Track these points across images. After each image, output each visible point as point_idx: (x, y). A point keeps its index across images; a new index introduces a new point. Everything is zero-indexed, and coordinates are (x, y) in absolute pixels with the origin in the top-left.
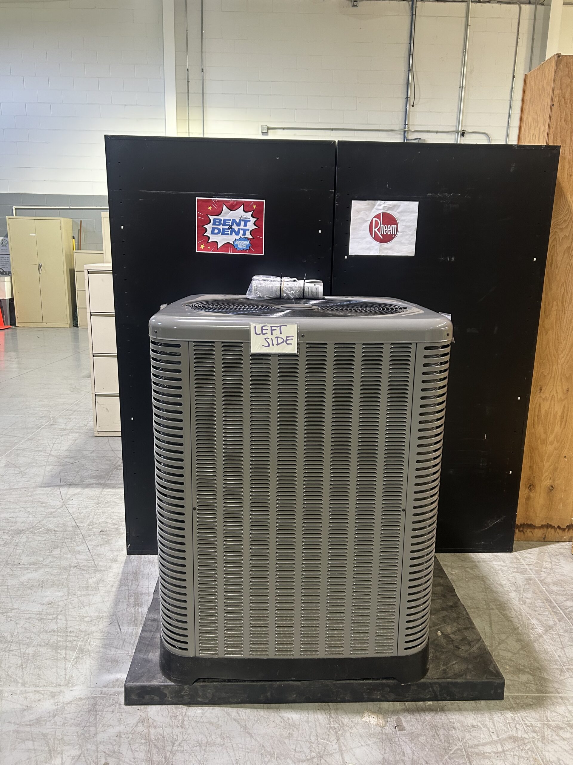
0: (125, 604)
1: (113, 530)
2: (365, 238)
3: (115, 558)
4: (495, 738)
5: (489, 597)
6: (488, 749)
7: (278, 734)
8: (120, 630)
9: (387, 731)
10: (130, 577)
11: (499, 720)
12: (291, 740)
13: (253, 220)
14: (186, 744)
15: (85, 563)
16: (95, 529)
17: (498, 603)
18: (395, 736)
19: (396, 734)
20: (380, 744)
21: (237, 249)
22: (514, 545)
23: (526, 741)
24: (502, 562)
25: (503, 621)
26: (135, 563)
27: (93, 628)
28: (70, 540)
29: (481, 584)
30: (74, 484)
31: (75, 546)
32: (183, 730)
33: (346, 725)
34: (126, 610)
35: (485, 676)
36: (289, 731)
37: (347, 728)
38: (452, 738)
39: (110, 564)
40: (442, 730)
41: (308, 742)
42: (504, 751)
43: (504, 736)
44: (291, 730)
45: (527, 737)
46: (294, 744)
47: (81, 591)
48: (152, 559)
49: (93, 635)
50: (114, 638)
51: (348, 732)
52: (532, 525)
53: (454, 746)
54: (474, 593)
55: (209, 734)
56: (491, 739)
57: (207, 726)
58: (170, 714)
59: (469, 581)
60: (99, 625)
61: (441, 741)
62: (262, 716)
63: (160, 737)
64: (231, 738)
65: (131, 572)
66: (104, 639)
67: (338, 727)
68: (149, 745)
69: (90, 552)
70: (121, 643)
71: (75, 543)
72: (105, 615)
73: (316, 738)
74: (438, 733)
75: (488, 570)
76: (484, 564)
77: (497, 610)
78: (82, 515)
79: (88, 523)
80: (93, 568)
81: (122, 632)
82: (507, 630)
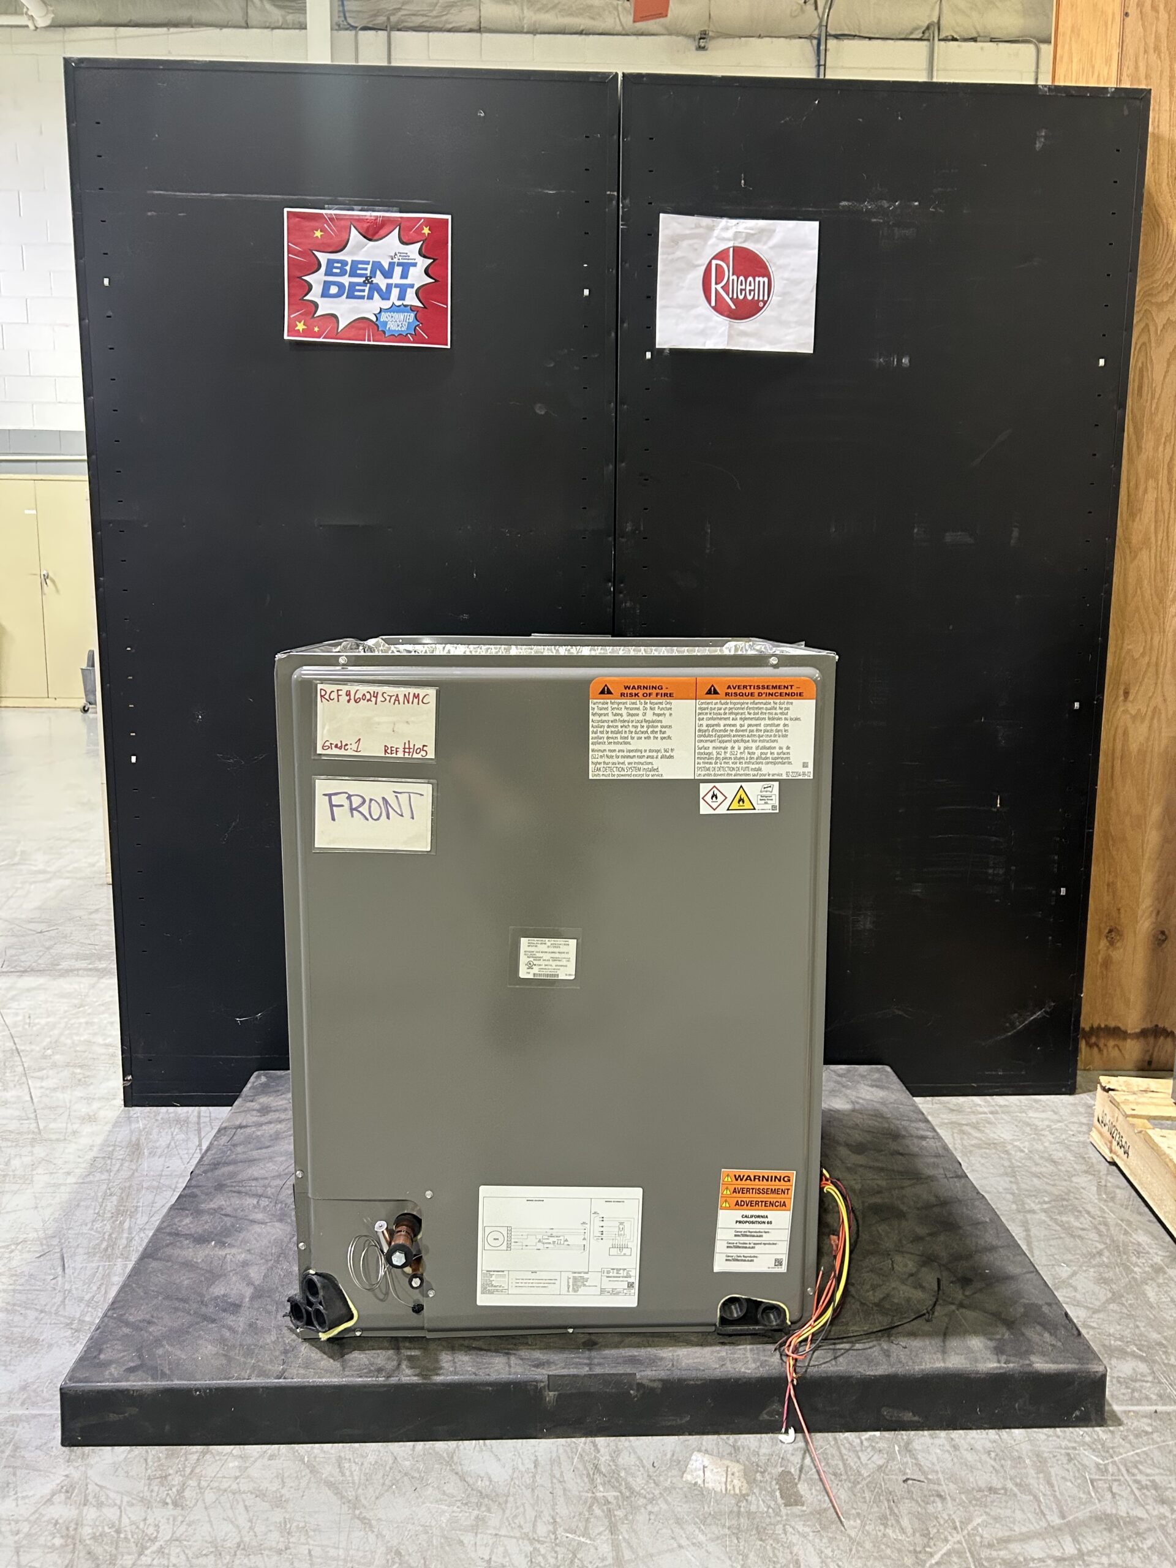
0: (91, 1211)
1: (103, 1057)
2: (692, 307)
3: (91, 1114)
4: (1056, 1520)
5: (1024, 1186)
6: (1035, 1549)
7: (444, 1519)
8: (64, 1269)
9: (753, 1508)
10: (120, 1154)
11: (1065, 1474)
12: (479, 1536)
13: (423, 263)
14: (178, 1550)
15: (13, 1125)
16: (57, 1057)
17: (1046, 1199)
18: (773, 1520)
19: (778, 1514)
20: (731, 1541)
21: (384, 332)
22: (1079, 1078)
23: (1143, 1526)
24: (1051, 1114)
25: (1061, 1238)
26: (141, 1124)
29: (1000, 1158)
32: (178, 1511)
33: (639, 1494)
34: (89, 1226)
36: (476, 1512)
37: (642, 1501)
38: (935, 1523)
39: (76, 1127)
40: (907, 1501)
41: (529, 1539)
42: (1081, 1555)
43: (1082, 1514)
44: (483, 1509)
45: (1145, 1516)
46: (486, 1545)
48: (184, 1116)
50: (41, 1288)
51: (643, 1510)
52: (1119, 1028)
53: (939, 1543)
54: (985, 1178)
55: (250, 1521)
56: (1044, 1524)
57: (247, 1503)
58: (149, 1471)
60: (10, 1259)
61: (903, 1531)
62: (406, 1474)
63: (107, 1530)
64: (311, 1533)
65: (124, 1144)
66: (14, 1291)
67: (616, 1498)
68: (73, 1552)
69: (33, 1102)
70: (58, 1299)
72: (33, 1235)
73: (551, 1528)
74: (896, 1510)
75: (1017, 1130)
76: (1005, 1117)
77: (1043, 1214)
78: (35, 1028)
79: (45, 1044)
80: (31, 1136)
81: (67, 1276)
82: (1072, 1258)
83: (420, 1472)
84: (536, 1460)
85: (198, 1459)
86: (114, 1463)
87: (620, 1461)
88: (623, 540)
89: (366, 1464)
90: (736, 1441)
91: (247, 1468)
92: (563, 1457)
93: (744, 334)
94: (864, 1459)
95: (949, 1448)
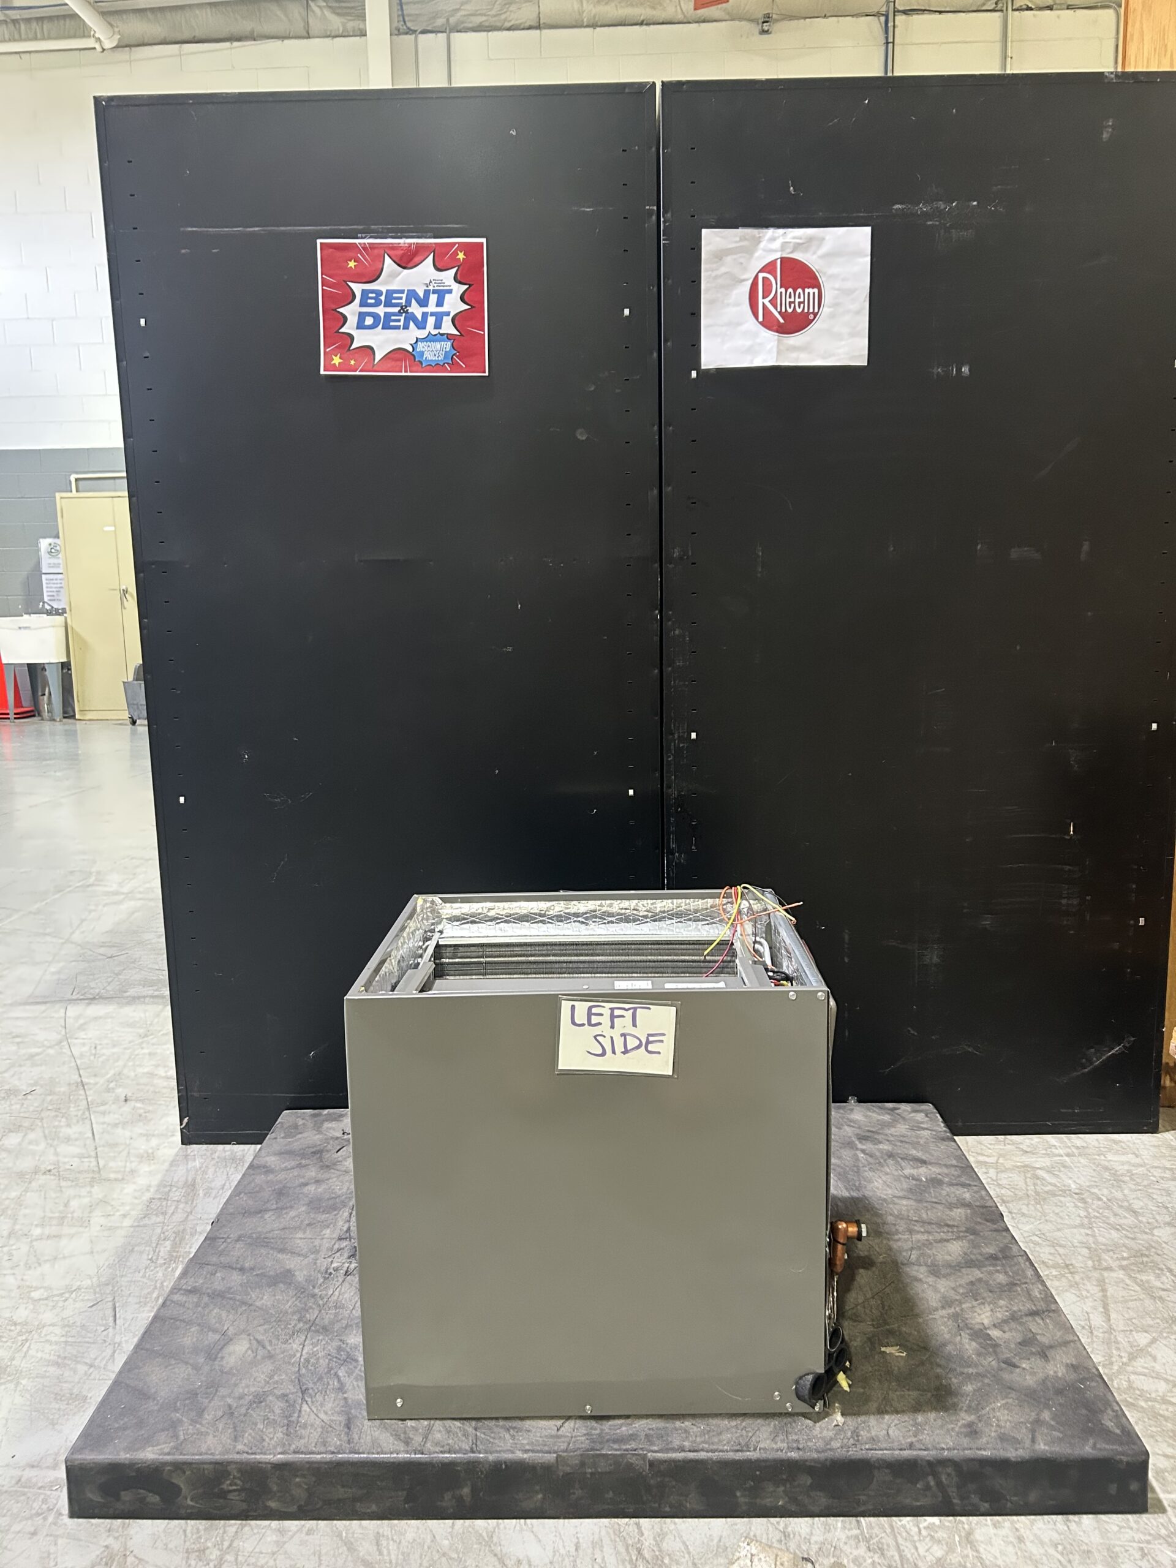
0: (145, 1257)
1: (164, 1091)
2: (739, 324)
3: (150, 1151)
5: (1101, 1239)
8: (115, 1321)
10: (175, 1195)
13: (459, 289)
15: (76, 1162)
16: (119, 1091)
17: (1125, 1255)
21: (421, 363)
22: (1161, 1115)
24: (1130, 1156)
26: (197, 1164)
27: (48, 1316)
28: (54, 1114)
30: (101, 997)
31: (61, 1127)
34: (142, 1271)
35: (1091, 1441)
39: (134, 1165)
47: (42, 1226)
48: (239, 1154)
49: (40, 1334)
50: (91, 1340)
54: (1059, 1230)
59: (1044, 1199)
60: (63, 1308)
65: (181, 1184)
66: (66, 1342)
69: (94, 1139)
70: (109, 1351)
71: (64, 1120)
72: (87, 1282)
75: (1094, 1174)
76: (1082, 1161)
77: (1122, 1272)
78: (101, 1059)
79: (109, 1076)
80: (91, 1175)
81: (117, 1327)
82: (1151, 1323)
83: (458, 1553)
84: (578, 1542)
85: (237, 1532)
86: (154, 1534)
87: (665, 1546)
88: (671, 566)
89: (404, 1543)
90: (786, 1526)
91: (285, 1543)
92: (606, 1541)
93: (794, 349)
94: (922, 1551)
95: (1011, 1539)
